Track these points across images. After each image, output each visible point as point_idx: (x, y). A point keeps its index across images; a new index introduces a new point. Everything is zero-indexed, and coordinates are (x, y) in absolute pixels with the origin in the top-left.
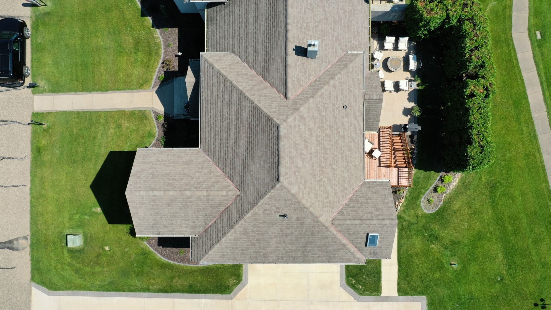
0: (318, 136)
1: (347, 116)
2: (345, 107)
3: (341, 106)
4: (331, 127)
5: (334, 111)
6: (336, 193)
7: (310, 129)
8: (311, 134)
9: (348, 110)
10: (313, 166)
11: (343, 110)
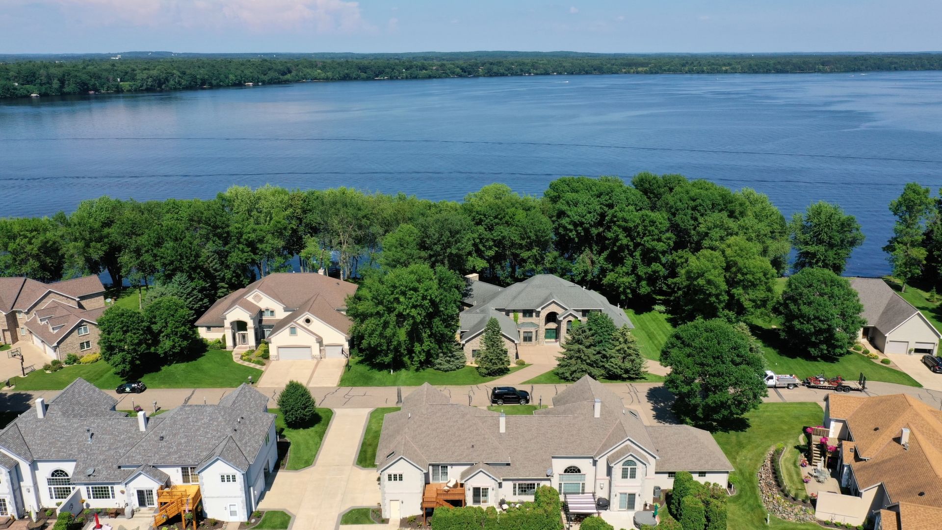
0: (454, 426)
1: (468, 448)
2: (473, 446)
3: (473, 444)
4: (460, 436)
5: (470, 438)
6: (421, 440)
7: (457, 421)
8: (454, 422)
9: (471, 449)
10: (437, 423)
11: (471, 446)
